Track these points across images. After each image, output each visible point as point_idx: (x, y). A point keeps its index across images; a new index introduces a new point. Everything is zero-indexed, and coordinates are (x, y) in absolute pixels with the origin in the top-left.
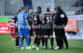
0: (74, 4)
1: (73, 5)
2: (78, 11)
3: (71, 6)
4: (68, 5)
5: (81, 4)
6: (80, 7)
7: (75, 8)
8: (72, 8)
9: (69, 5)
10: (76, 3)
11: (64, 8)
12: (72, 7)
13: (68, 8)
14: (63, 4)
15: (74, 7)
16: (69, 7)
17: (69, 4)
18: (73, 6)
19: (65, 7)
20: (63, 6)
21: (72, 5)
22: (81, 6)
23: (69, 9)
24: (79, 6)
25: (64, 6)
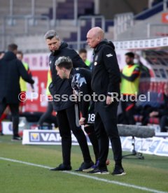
0: (54, 6)
1: (51, 10)
2: (68, 36)
3: (43, 15)
4: (29, 13)
5: (79, 8)
6: (74, 22)
7: (55, 25)
8: (46, 23)
9: (36, 14)
10: (60, 6)
11: (15, 22)
12: (43, 19)
13: (31, 22)
14: (11, 8)
15: (53, 22)
16: (35, 19)
17: (36, 6)
18: (50, 16)
19: (16, 18)
20: (11, 15)
21: (46, 11)
22: (79, 15)
23: (34, 25)
24: (72, 18)
25: (14, 13)
